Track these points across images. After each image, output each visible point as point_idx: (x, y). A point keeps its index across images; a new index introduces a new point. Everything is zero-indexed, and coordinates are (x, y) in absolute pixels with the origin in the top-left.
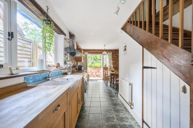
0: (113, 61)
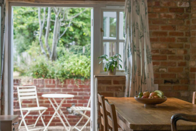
0: (152, 40)
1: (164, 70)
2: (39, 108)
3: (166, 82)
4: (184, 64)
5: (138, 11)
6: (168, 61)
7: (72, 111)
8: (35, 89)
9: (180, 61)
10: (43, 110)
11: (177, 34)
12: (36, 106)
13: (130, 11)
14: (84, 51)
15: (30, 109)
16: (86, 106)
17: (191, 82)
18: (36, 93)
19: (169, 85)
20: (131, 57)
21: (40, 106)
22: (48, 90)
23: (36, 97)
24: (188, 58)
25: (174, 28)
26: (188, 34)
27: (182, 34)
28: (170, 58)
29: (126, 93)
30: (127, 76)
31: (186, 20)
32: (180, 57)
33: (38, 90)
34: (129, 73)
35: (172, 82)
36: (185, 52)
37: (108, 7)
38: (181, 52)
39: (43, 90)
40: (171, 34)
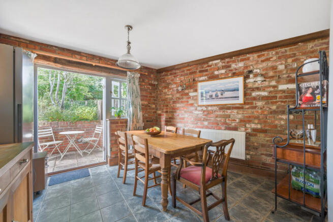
1: (146, 115)
2: (55, 142)
3: (147, 121)
4: (155, 112)
5: (134, 83)
6: (148, 110)
7: (81, 141)
8: (51, 129)
9: (154, 111)
10: (59, 143)
11: (152, 97)
12: (52, 140)
13: (130, 82)
14: (86, 104)
15: (48, 144)
16: (91, 137)
17: (159, 121)
18: (52, 132)
19: (149, 123)
20: (131, 108)
21: (56, 140)
22: (62, 129)
23: (52, 134)
24: (157, 109)
25: (151, 94)
26: (157, 97)
27: (154, 97)
28: (149, 109)
29: (128, 129)
30: (129, 119)
31: (156, 91)
32: (153, 109)
33: (53, 130)
34: (130, 117)
35: (150, 121)
36: (156, 106)
37: (115, 79)
38: (154, 106)
39: (58, 130)
40: (150, 97)
